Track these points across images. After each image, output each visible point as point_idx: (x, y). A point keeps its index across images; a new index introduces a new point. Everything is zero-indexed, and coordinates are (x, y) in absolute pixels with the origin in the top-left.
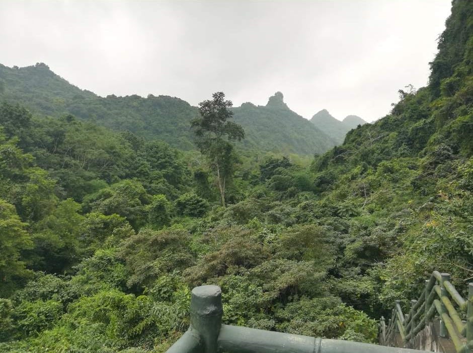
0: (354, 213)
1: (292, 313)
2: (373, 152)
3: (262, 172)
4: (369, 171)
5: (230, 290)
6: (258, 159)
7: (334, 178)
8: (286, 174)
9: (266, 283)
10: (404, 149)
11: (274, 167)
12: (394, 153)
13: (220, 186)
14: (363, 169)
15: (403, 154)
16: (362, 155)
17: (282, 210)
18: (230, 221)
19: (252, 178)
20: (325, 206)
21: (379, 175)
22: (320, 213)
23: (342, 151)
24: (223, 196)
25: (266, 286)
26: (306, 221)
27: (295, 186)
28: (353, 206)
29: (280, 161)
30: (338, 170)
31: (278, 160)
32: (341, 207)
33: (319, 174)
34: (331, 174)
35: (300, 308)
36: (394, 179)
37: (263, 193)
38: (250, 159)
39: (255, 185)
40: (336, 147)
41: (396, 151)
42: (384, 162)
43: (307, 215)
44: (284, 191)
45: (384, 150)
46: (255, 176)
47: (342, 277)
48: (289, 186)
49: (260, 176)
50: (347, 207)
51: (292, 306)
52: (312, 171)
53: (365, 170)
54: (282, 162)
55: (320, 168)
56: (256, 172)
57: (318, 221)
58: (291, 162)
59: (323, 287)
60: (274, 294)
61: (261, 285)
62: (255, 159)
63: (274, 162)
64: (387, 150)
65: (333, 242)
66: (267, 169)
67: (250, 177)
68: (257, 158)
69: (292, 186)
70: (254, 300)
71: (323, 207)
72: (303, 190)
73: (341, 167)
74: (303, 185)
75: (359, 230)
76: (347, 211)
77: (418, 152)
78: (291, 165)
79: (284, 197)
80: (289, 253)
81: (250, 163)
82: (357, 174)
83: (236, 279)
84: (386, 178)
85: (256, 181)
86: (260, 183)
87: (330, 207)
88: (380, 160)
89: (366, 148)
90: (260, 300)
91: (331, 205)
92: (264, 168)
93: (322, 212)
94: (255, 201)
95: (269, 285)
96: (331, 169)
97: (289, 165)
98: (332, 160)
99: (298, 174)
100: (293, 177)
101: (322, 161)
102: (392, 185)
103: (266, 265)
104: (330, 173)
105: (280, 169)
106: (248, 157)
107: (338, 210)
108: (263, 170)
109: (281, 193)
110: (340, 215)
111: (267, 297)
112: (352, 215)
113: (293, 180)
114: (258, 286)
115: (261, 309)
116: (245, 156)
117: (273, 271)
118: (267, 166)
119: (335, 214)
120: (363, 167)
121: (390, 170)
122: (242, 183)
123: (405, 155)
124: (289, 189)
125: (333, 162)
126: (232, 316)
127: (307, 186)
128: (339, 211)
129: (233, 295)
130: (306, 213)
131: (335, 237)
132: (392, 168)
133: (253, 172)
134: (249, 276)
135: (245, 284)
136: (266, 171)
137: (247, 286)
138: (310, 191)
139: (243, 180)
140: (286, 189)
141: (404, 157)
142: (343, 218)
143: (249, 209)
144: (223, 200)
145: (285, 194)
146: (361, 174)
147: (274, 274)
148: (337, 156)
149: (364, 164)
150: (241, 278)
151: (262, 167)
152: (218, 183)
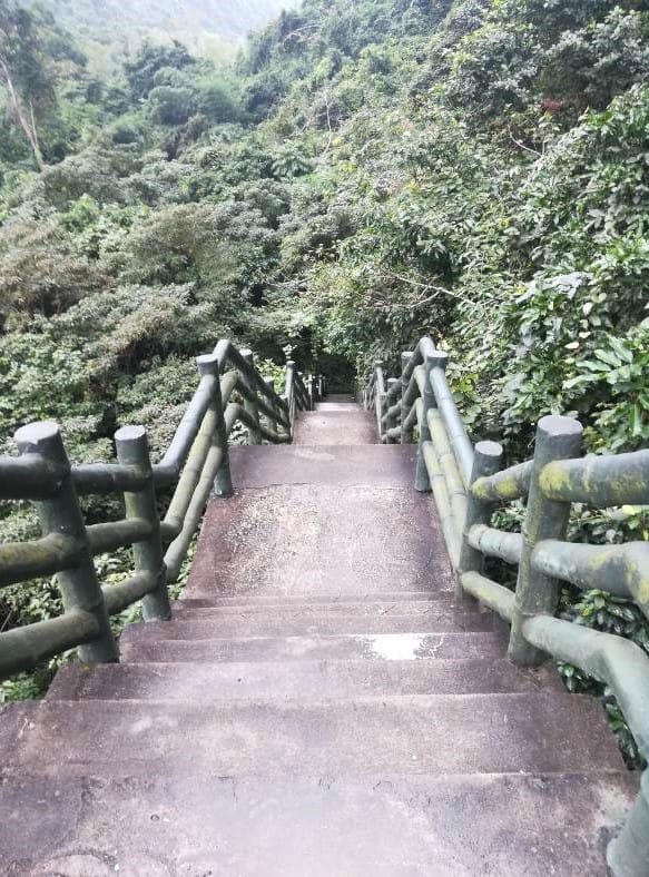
0: (301, 166)
1: (147, 391)
2: (356, 25)
3: (132, 81)
4: (345, 70)
5: (14, 365)
6: (130, 48)
7: (281, 89)
8: (181, 83)
9: (89, 341)
10: (414, 15)
11: (157, 67)
12: (394, 26)
13: (23, 120)
14: (333, 65)
15: (411, 26)
16: (333, 33)
17: (158, 171)
18: (39, 207)
19: (111, 98)
20: (247, 155)
21: (363, 78)
22: (237, 173)
23: (297, 24)
24: (36, 147)
25: (89, 348)
26: (210, 192)
27: (204, 110)
28: (301, 152)
29: (168, 52)
30: (291, 69)
31: (163, 49)
32: (278, 156)
33: (252, 81)
34: (276, 80)
35: (161, 382)
36: (388, 87)
37: (137, 133)
38: (110, 50)
39: (119, 114)
40: (284, 13)
41: (399, 20)
42: (372, 47)
43: (210, 180)
44: (180, 126)
45: (375, 17)
46: (117, 91)
47: (265, 303)
48: (192, 113)
49: (128, 91)
50: (288, 155)
51: (144, 380)
52: (239, 73)
53: (337, 68)
54: (172, 55)
55: (256, 66)
56: (117, 81)
57: (234, 190)
58: (193, 52)
59: (209, 332)
60: (105, 362)
61: (79, 347)
62: (121, 47)
63: (155, 53)
64: (380, 18)
65: (244, 237)
66: (141, 71)
67: (105, 94)
68: (127, 47)
69: (195, 112)
70: (64, 379)
71: (243, 159)
72: (220, 121)
73: (295, 63)
74: (220, 110)
75: (308, 204)
76: (289, 164)
77: (438, 22)
78: (193, 62)
79: (183, 140)
80: (145, 271)
81: (109, 59)
82: (322, 79)
83: (24, 342)
84: (373, 84)
85: (122, 104)
86: (130, 107)
87: (256, 157)
88: (364, 43)
89: (340, 13)
90: (75, 378)
91: (258, 152)
92: (134, 69)
93: (241, 170)
94: (100, 154)
95: (96, 344)
96: (274, 68)
97: (187, 60)
98: (278, 45)
99: (205, 83)
100: (197, 91)
101: (258, 49)
102: (383, 100)
103: (89, 304)
104: (273, 77)
105: (166, 71)
106: (103, 43)
107: (273, 162)
108: (132, 74)
109: (175, 129)
110: (275, 173)
111: (91, 369)
112: (298, 173)
113: (196, 97)
114: (73, 350)
115: (85, 393)
116: (96, 40)
117: (104, 314)
118: (141, 65)
119: (267, 172)
120: (334, 59)
121: (382, 67)
122: (83, 111)
123: (413, 30)
124: (191, 119)
125: (280, 50)
126: (24, 416)
127: (228, 112)
128: (274, 165)
129: (18, 376)
130: (209, 174)
131: (248, 226)
132: (387, 62)
133: (110, 83)
134: (51, 332)
135: (45, 349)
136: (140, 77)
137: (51, 352)
138: (235, 121)
139: (87, 102)
140: (184, 120)
141: (412, 35)
142: (282, 179)
143: (87, 175)
144: (39, 155)
145: (183, 131)
146: (330, 77)
147: (109, 320)
148: (289, 36)
149: (335, 53)
150: (35, 337)
151: (129, 68)
152: (17, 115)
